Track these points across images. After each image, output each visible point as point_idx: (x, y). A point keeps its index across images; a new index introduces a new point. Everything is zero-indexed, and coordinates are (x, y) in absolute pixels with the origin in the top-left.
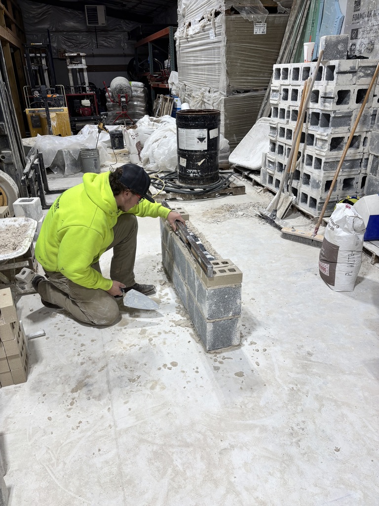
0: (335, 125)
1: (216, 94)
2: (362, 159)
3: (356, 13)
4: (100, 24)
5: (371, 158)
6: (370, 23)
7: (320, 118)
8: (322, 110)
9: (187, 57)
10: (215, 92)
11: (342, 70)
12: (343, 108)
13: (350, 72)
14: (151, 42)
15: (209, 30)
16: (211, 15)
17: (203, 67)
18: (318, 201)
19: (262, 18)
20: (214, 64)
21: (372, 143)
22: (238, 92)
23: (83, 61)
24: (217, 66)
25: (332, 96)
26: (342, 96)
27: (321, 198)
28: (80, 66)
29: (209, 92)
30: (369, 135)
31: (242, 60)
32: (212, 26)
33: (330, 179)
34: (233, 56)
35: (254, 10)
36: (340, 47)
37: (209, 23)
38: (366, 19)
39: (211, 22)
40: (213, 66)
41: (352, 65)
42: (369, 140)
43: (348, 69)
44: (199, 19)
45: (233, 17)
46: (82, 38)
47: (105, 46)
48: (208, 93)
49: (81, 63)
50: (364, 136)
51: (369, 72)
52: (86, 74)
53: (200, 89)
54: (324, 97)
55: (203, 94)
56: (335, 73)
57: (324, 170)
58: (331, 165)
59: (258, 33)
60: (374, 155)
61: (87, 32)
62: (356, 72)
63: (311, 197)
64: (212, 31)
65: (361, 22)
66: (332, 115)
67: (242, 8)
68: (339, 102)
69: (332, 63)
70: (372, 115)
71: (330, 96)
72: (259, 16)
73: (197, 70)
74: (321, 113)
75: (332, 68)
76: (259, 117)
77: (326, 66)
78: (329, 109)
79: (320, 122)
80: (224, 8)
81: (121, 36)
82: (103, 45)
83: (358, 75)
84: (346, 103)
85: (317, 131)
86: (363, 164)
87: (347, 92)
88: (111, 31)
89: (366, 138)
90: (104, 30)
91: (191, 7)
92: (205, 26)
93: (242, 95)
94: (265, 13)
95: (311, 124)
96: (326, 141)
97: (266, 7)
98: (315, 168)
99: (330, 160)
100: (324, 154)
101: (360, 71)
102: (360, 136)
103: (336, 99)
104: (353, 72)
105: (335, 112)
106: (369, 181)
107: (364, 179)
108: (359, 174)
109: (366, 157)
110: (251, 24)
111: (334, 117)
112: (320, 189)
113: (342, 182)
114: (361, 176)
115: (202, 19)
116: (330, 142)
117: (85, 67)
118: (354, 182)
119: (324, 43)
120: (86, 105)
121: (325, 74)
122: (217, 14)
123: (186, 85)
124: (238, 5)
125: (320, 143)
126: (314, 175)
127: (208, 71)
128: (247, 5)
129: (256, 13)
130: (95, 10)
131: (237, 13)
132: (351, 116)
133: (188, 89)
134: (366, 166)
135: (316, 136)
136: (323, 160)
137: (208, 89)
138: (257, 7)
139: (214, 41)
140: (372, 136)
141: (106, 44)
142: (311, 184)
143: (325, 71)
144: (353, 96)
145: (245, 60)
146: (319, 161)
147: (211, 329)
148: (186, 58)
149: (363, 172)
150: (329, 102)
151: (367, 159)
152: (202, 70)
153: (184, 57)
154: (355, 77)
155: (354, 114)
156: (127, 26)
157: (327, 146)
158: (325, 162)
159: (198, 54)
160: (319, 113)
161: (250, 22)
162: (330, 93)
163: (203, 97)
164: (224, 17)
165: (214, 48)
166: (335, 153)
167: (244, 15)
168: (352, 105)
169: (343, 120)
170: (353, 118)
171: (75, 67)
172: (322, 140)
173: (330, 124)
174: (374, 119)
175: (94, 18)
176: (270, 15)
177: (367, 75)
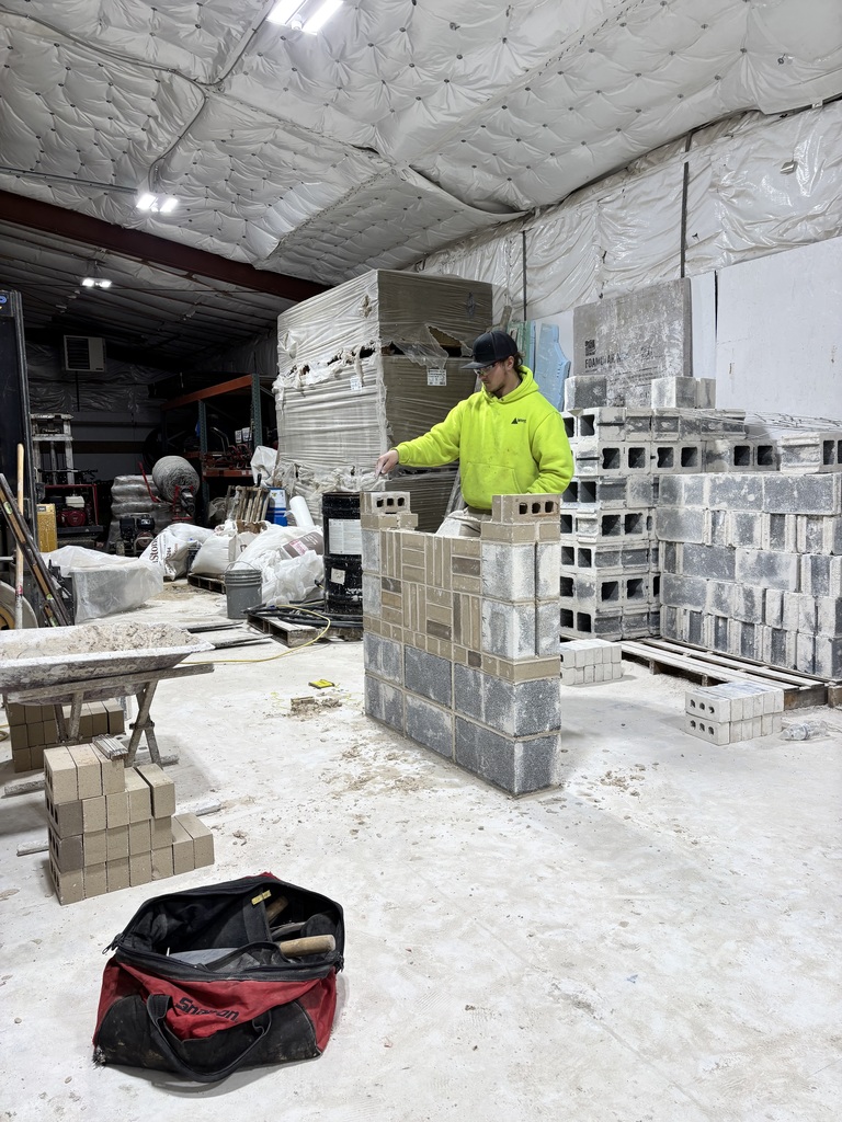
0: (606, 498)
1: (367, 476)
2: (648, 550)
3: (590, 357)
4: (93, 368)
5: (662, 547)
6: (614, 371)
7: (579, 489)
8: (581, 477)
9: (300, 419)
10: (364, 473)
11: (605, 421)
12: (613, 474)
13: (615, 424)
14: (203, 400)
15: (349, 376)
16: (354, 355)
17: (337, 433)
18: (594, 616)
19: (440, 362)
20: (362, 429)
21: (659, 525)
22: (408, 473)
23: (67, 428)
24: (367, 432)
25: (596, 456)
26: (610, 457)
27: (597, 611)
28: (58, 438)
29: (352, 474)
30: (653, 513)
31: (411, 422)
32: (356, 370)
33: (608, 580)
34: (396, 416)
35: (426, 349)
36: (596, 391)
37: (348, 366)
38: (607, 365)
39: (355, 365)
40: (359, 432)
41: (617, 415)
42: (654, 521)
43: (613, 420)
44: (329, 360)
45: (395, 358)
46: (47, 392)
47: (95, 408)
48: (350, 476)
49: (62, 432)
50: (646, 514)
51: (640, 425)
52: (69, 452)
53: (332, 470)
54: (581, 459)
55: (338, 477)
56: (595, 425)
57: (598, 566)
58: (608, 558)
59: (434, 384)
60: (667, 542)
61: (58, 382)
62: (623, 424)
63: (579, 614)
64: (358, 377)
65: (599, 370)
66: (599, 483)
67: (408, 346)
68: (606, 466)
69: (587, 412)
70: (654, 485)
71: (592, 456)
72: (435, 359)
73: (325, 439)
74: (579, 482)
75: (589, 420)
76: (449, 511)
77: (579, 416)
78: (593, 474)
79: (579, 495)
80: (378, 345)
81: (129, 392)
82: (90, 406)
83: (626, 429)
84: (616, 466)
85: (579, 510)
86: (651, 558)
87: (615, 451)
88: (109, 382)
89: (649, 518)
90: (96, 380)
91: (308, 342)
92: (340, 371)
93: (414, 477)
94: (443, 355)
95: (564, 501)
96: (594, 520)
97: (444, 347)
98: (581, 565)
99: (604, 550)
100: (594, 540)
101: (629, 423)
102: (641, 514)
103: (602, 459)
104: (619, 424)
105: (602, 478)
106: (665, 582)
107: (656, 581)
108: (648, 572)
109: (654, 546)
110: (422, 370)
111: (602, 486)
112: (594, 596)
113: (625, 585)
114: (652, 576)
115: (333, 361)
116: (600, 521)
117: (69, 439)
118: (643, 585)
119: (573, 386)
120: (76, 506)
121: (579, 427)
122: (365, 353)
123: (297, 466)
124: (400, 341)
125: (584, 526)
126: (580, 576)
127: (349, 440)
128: (416, 342)
129: (429, 354)
130: (85, 344)
131: (399, 352)
132: (624, 485)
133: (303, 472)
134: (656, 560)
135: (575, 516)
136: (594, 550)
137: (350, 469)
138: (430, 347)
139: (361, 392)
140: (658, 514)
141: (96, 405)
142: (575, 592)
143: (578, 424)
144: (624, 458)
145: (415, 423)
146: (586, 554)
147: (522, 754)
148: (297, 422)
149: (654, 569)
150: (593, 465)
151: (657, 550)
152: (335, 439)
153: (294, 420)
154: (623, 431)
155: (629, 482)
156: (141, 376)
157: (598, 528)
158: (597, 554)
159: (326, 414)
160: (576, 483)
161: (420, 367)
162: (592, 452)
163: (339, 483)
164: (380, 358)
165: (360, 405)
166: (609, 539)
167: (411, 356)
168: (623, 469)
169: (614, 490)
170: (628, 487)
171: (47, 439)
172: (588, 521)
173: (597, 496)
174: (656, 491)
175: (81, 356)
176: (451, 359)
177: (639, 430)
